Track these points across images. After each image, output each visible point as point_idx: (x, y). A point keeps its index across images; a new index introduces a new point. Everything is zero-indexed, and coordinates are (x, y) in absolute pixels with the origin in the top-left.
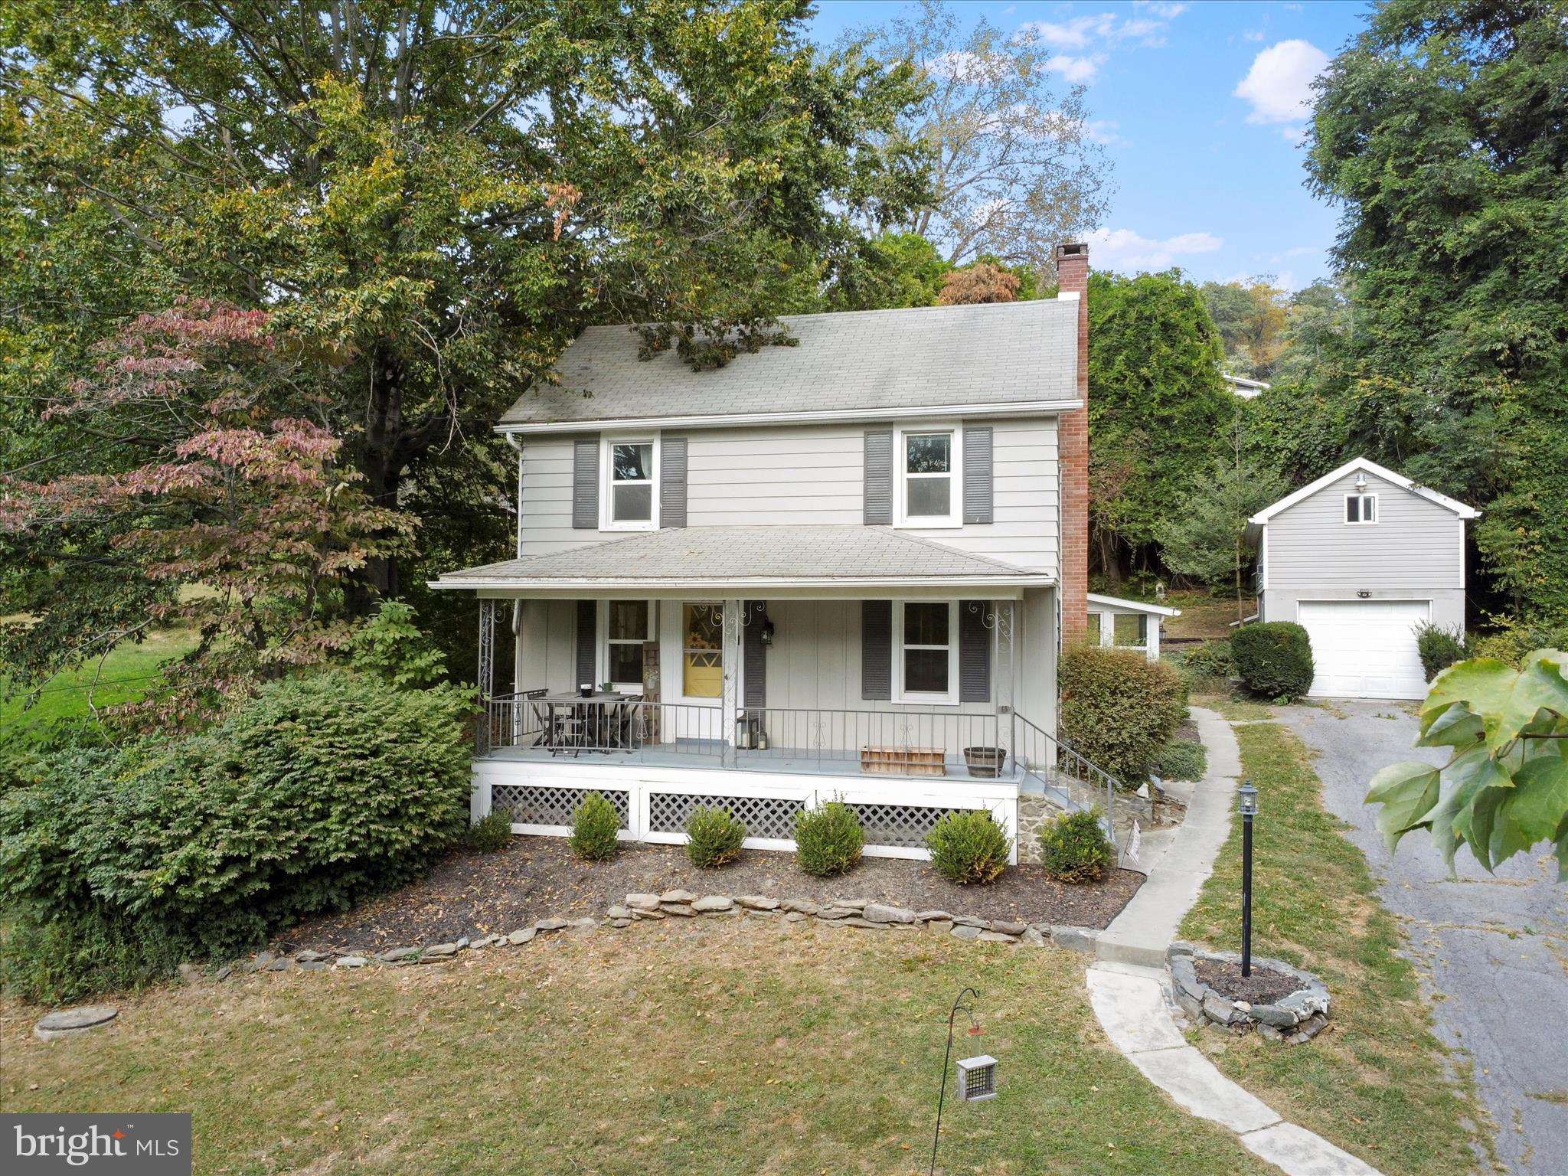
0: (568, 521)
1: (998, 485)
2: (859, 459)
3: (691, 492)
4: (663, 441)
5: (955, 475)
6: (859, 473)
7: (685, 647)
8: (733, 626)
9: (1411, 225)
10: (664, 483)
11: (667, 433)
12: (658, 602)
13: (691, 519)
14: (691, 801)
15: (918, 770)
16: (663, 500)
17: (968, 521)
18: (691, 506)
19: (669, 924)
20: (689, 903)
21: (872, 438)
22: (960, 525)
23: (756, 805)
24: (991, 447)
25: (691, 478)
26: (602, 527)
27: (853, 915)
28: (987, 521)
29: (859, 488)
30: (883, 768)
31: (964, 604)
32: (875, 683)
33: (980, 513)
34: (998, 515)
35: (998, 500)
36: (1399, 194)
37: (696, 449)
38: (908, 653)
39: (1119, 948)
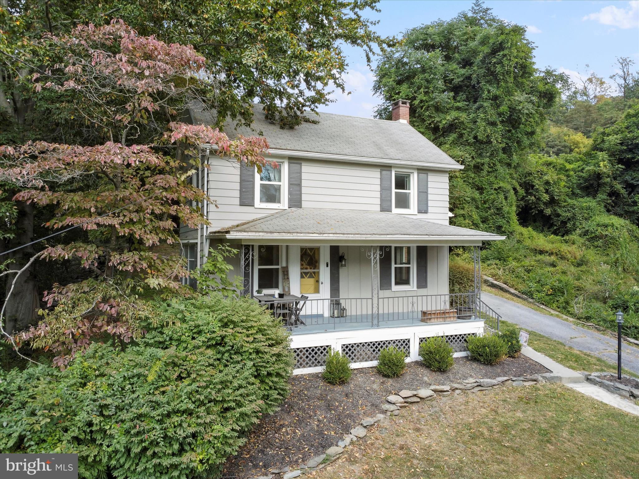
0: (237, 201)
1: (430, 197)
2: (378, 181)
3: (304, 190)
4: (289, 163)
5: (413, 191)
6: (378, 188)
7: (301, 269)
8: (325, 257)
9: (427, 113)
10: (290, 184)
11: (293, 160)
12: (287, 246)
13: (304, 204)
16: (290, 193)
17: (420, 212)
18: (304, 197)
19: (416, 407)
20: (415, 395)
21: (384, 172)
22: (416, 212)
24: (427, 181)
25: (304, 183)
26: (256, 206)
27: (478, 386)
28: (426, 212)
29: (378, 195)
31: (418, 247)
32: (385, 284)
33: (423, 209)
34: (430, 210)
35: (430, 203)
36: (421, 102)
37: (307, 170)
38: (396, 268)
39: (569, 378)
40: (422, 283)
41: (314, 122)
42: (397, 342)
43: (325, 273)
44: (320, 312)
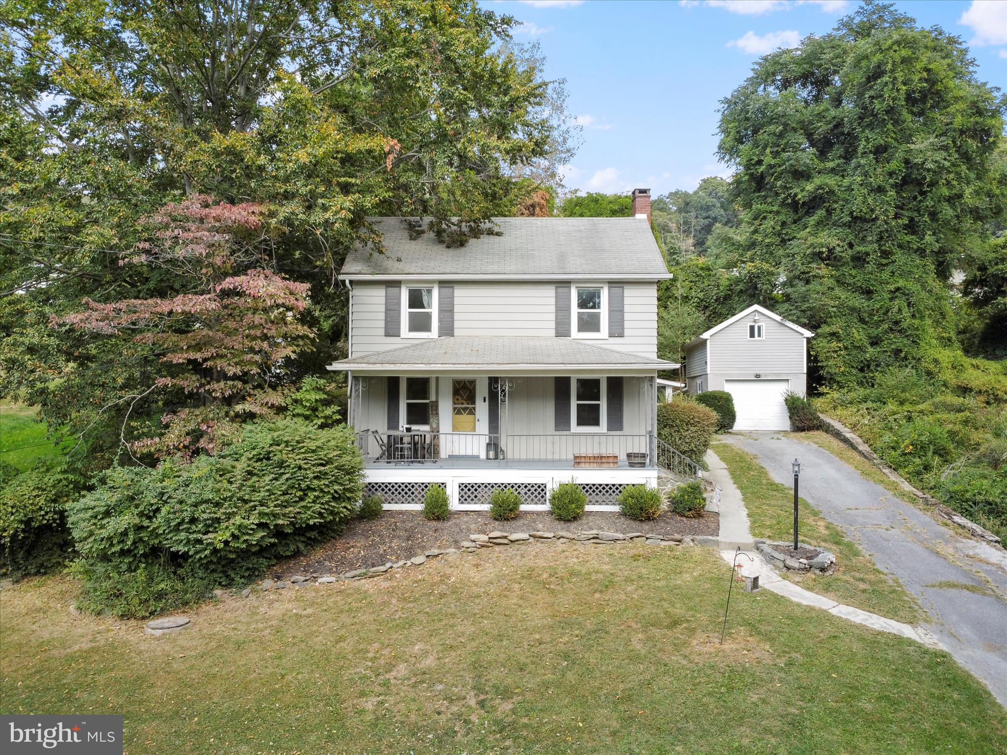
0: (382, 332)
1: (627, 316)
2: (553, 301)
3: (456, 316)
4: (440, 287)
5: (604, 311)
6: (553, 309)
7: (454, 403)
8: (482, 391)
9: (779, 183)
10: (441, 311)
11: (442, 283)
12: (437, 378)
13: (457, 332)
14: (483, 487)
15: (605, 465)
16: (440, 321)
17: (611, 335)
18: (456, 324)
19: (497, 548)
20: (505, 537)
21: (560, 290)
22: (607, 337)
23: (519, 487)
24: (623, 297)
25: (457, 309)
26: (402, 336)
27: (593, 538)
28: (621, 335)
29: (553, 317)
30: (587, 465)
31: (609, 379)
32: (562, 422)
33: (617, 331)
34: (626, 332)
35: (627, 325)
36: (771, 166)
37: (461, 295)
38: (578, 405)
39: (731, 543)
40: (616, 423)
41: (499, 234)
42: (529, 487)
43: (482, 408)
44: (475, 453)
